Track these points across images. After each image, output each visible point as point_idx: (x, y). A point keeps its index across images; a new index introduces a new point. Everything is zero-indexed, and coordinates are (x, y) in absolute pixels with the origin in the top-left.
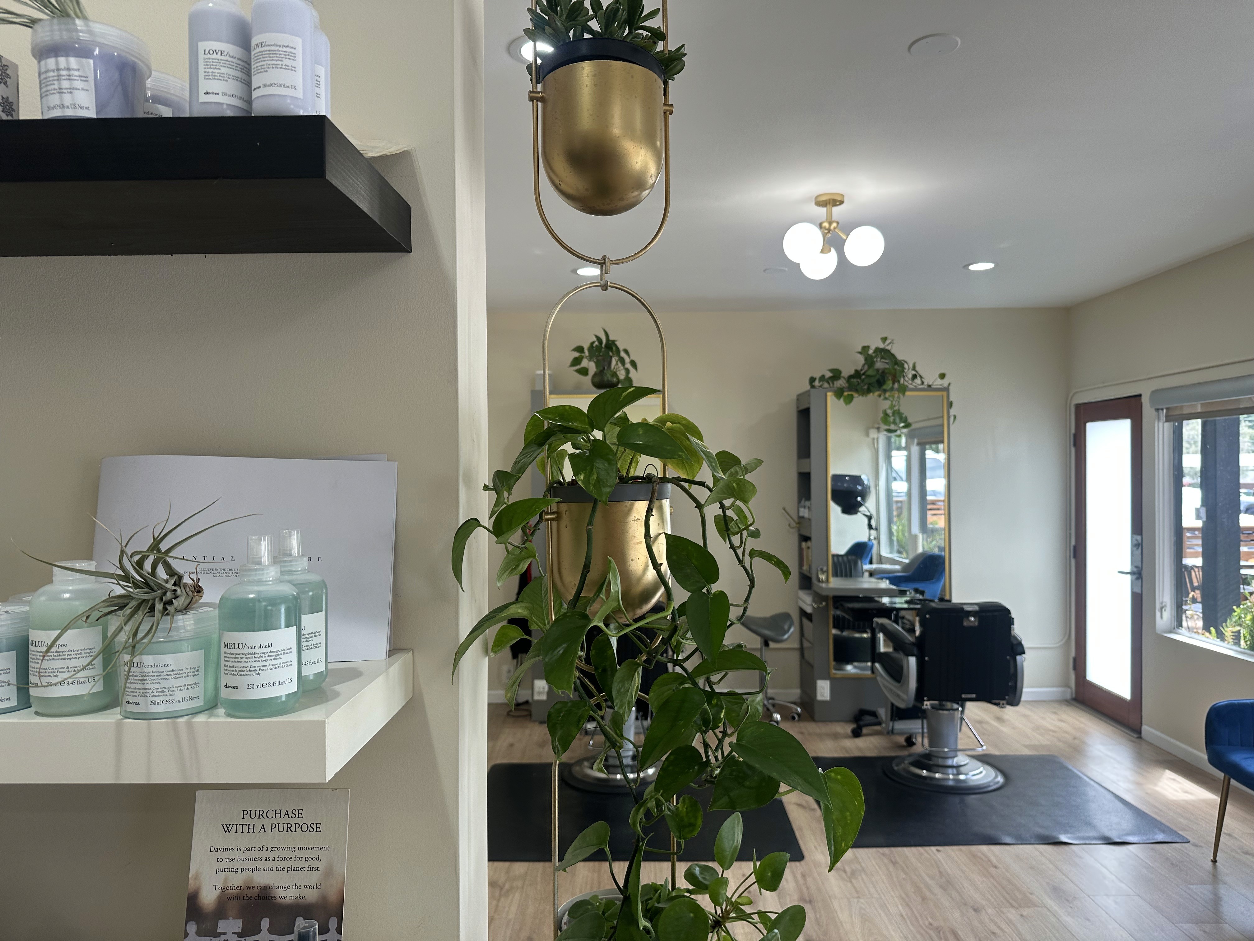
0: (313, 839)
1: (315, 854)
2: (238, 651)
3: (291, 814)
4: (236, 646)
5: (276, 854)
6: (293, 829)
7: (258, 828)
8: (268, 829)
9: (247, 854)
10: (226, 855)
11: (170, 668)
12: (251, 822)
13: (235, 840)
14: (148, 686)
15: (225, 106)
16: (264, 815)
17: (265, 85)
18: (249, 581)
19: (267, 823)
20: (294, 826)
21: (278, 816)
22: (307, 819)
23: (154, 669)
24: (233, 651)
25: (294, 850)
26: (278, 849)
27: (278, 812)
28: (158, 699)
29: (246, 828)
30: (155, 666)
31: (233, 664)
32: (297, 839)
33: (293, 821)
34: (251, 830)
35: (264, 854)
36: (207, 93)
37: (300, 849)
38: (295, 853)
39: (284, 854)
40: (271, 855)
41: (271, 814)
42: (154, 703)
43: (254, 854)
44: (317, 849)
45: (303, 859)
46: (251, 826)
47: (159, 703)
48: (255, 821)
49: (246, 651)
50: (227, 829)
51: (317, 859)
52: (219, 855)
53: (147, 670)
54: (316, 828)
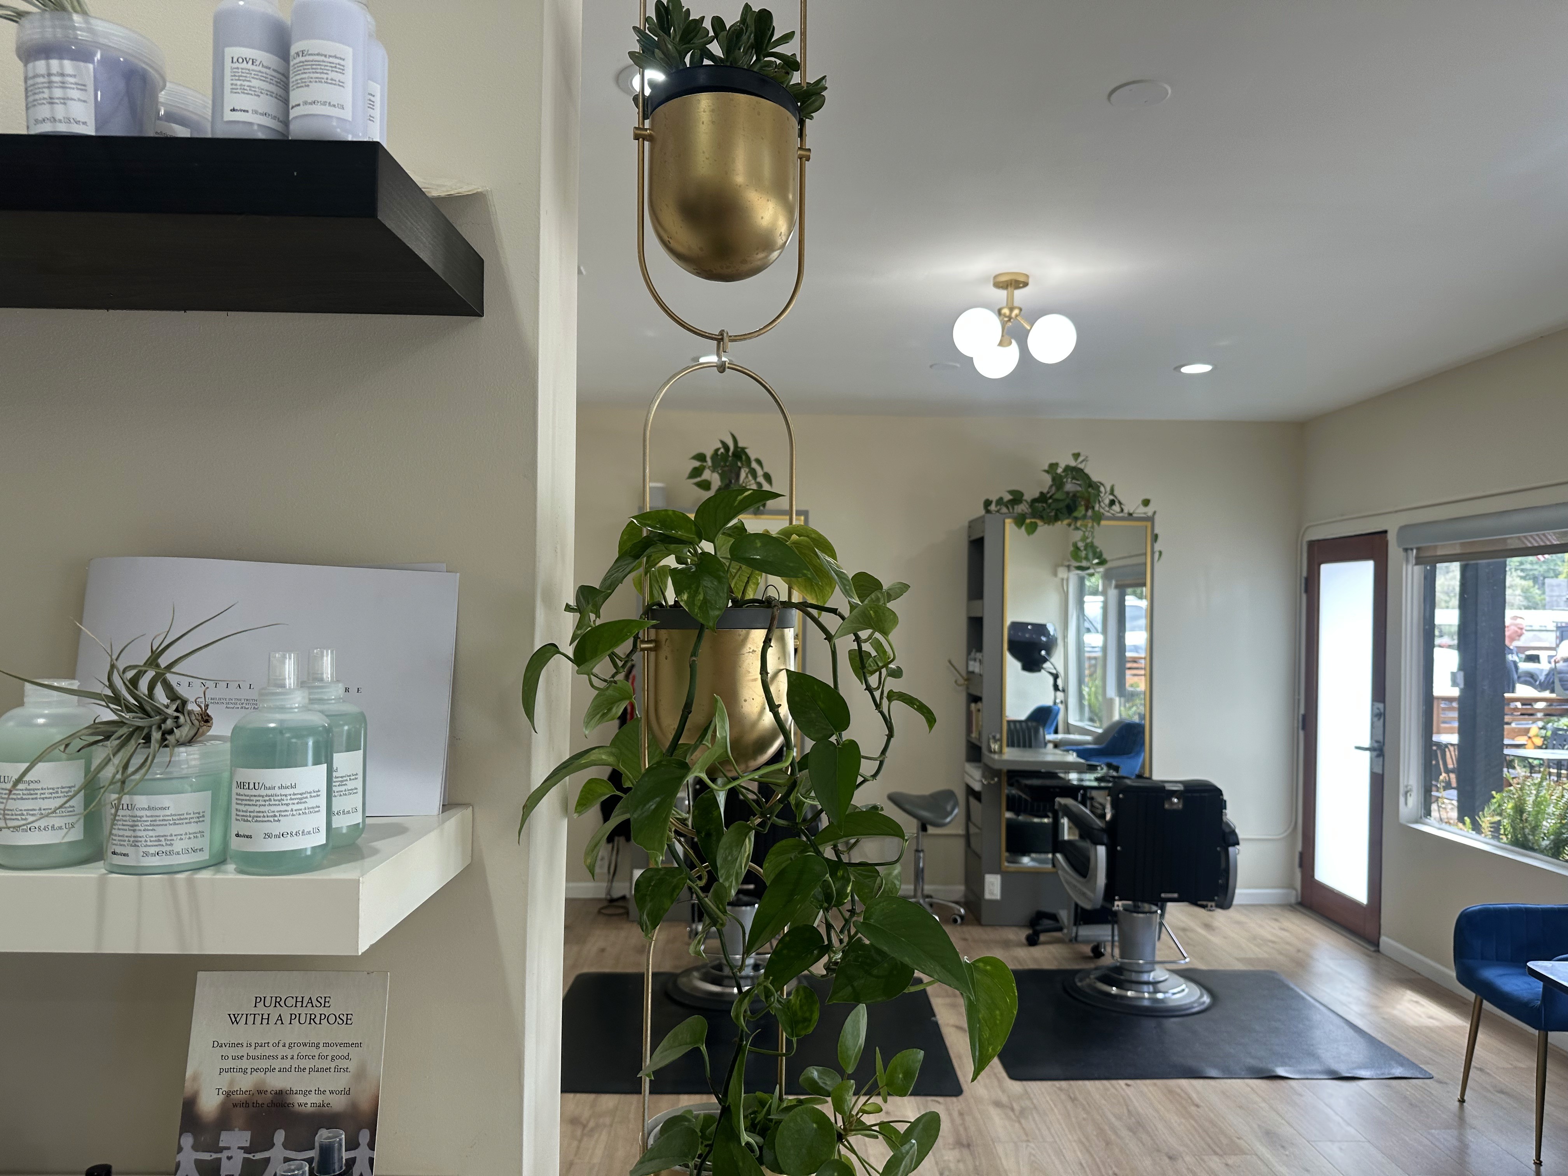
0: (341, 1033)
1: (344, 1051)
2: (254, 792)
3: (315, 1002)
4: (252, 786)
5: (295, 1051)
6: (317, 1020)
7: (274, 1018)
8: (286, 1020)
9: (259, 1051)
10: (233, 1052)
11: (168, 812)
12: (266, 1011)
13: (243, 1033)
14: (139, 834)
15: (256, 127)
16: (282, 1003)
17: (305, 103)
18: (270, 708)
19: (286, 1013)
20: (318, 1016)
21: (299, 1004)
22: (336, 1008)
23: (149, 813)
24: (247, 792)
25: (318, 1047)
26: (299, 1045)
27: (299, 999)
28: (152, 850)
29: (258, 1018)
30: (149, 809)
31: (247, 807)
32: (322, 1033)
33: (317, 1011)
34: (265, 1021)
35: (281, 1051)
36: (233, 110)
37: (326, 1045)
38: (319, 1051)
39: (305, 1051)
40: (289, 1053)
41: (291, 1002)
42: (146, 854)
43: (267, 1051)
44: (346, 1045)
45: (329, 1058)
46: (266, 1016)
47: (153, 855)
48: (270, 1010)
49: (263, 792)
50: (234, 1020)
51: (347, 1057)
52: (224, 1051)
53: (139, 813)
54: (346, 1020)
